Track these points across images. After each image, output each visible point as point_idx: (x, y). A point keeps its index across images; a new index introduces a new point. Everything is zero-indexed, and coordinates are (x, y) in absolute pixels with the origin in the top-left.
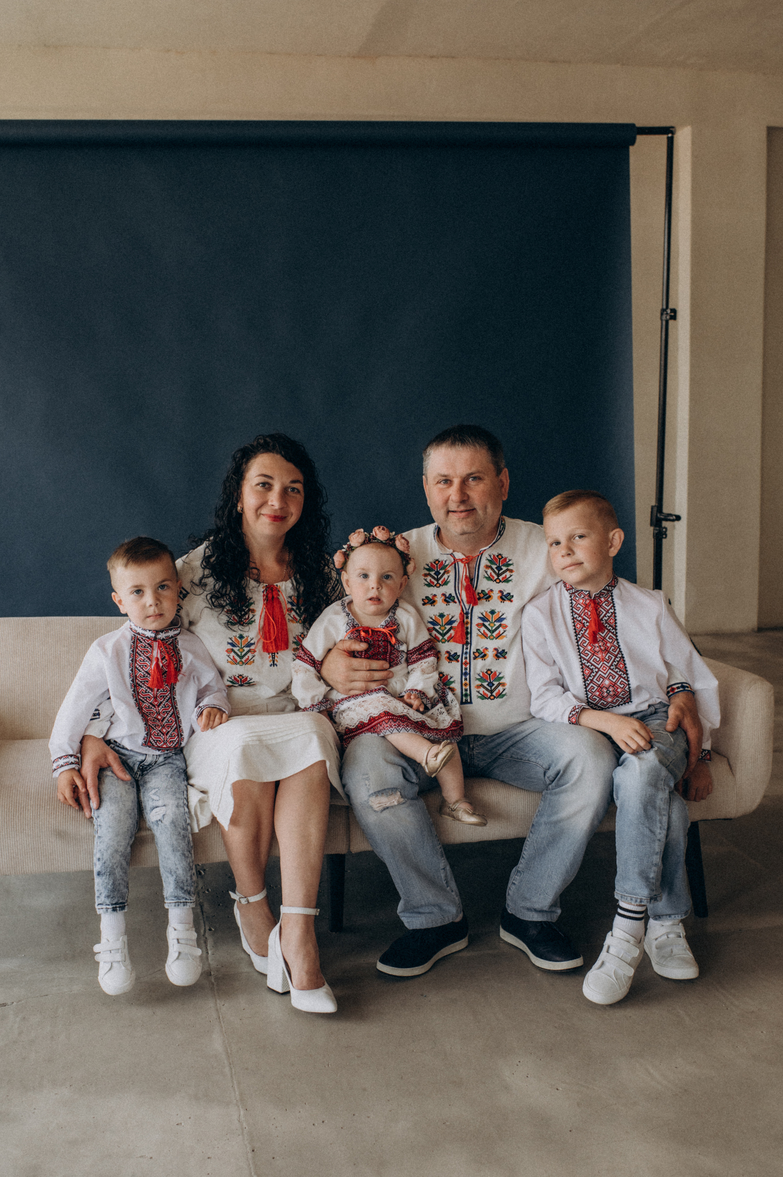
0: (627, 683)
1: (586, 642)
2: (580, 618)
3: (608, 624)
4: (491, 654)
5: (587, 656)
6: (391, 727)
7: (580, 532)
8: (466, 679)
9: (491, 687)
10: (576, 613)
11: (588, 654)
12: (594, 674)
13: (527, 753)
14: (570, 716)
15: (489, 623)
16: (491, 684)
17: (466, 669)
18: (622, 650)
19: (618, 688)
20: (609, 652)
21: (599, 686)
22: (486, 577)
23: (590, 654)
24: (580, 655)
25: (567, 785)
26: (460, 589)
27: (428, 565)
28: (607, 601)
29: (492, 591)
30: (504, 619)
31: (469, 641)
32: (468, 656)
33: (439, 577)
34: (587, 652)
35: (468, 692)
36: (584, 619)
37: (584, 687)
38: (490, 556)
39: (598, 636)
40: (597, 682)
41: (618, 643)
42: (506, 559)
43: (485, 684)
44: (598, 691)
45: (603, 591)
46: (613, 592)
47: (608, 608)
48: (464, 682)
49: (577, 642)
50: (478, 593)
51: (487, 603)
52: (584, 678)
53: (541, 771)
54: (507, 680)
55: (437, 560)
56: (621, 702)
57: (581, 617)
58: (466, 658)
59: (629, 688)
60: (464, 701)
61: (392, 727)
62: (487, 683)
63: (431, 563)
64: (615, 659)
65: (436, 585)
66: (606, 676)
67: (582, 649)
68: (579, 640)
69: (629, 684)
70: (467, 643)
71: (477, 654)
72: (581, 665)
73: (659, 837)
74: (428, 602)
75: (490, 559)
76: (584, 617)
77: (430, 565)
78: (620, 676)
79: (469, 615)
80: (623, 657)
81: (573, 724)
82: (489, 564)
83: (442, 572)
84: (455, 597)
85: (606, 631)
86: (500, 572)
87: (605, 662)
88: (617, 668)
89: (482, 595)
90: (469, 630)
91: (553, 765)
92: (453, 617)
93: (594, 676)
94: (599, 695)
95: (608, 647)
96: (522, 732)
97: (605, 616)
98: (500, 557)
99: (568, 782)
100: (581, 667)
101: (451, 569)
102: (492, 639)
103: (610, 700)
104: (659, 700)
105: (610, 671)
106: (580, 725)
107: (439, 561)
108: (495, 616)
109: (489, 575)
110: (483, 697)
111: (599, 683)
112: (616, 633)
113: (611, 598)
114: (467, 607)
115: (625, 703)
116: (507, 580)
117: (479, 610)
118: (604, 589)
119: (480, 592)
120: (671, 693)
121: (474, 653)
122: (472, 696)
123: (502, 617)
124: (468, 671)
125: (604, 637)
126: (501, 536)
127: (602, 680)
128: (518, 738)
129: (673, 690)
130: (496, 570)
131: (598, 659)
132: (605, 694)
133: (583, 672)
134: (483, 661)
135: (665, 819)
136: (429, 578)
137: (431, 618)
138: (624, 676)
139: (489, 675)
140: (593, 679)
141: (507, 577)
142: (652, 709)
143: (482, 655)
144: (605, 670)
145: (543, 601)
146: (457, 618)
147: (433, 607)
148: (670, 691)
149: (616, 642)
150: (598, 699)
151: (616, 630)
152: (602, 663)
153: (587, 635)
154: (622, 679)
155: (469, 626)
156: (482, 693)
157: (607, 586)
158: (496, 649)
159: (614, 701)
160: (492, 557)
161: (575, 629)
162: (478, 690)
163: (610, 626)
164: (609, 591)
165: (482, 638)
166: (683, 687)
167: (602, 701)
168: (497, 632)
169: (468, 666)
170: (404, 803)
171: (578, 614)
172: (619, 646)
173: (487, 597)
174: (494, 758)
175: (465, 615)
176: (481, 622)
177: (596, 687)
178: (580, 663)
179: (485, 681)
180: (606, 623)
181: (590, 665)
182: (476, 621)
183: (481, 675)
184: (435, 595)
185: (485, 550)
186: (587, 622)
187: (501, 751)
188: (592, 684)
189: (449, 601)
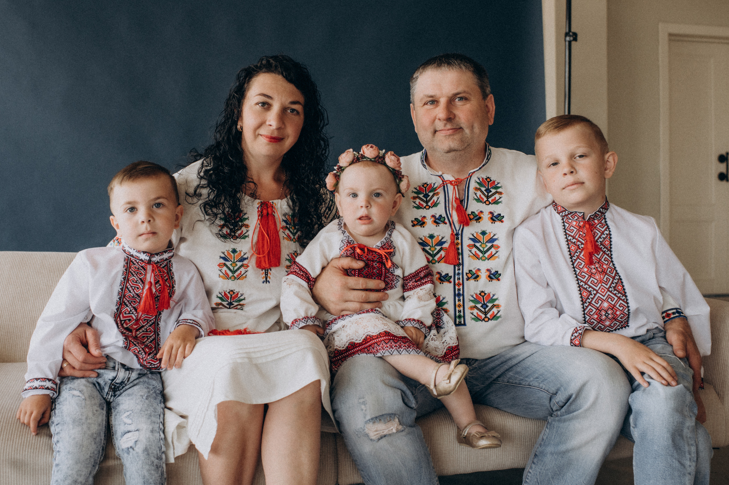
0: (626, 305)
1: (582, 264)
2: (574, 240)
3: (603, 246)
4: (484, 275)
5: (584, 278)
6: (391, 347)
7: (580, 152)
8: (459, 300)
9: (485, 309)
10: (570, 235)
11: (585, 276)
12: (592, 297)
13: (527, 377)
14: (572, 338)
15: (480, 243)
16: (485, 306)
17: (459, 290)
18: (618, 272)
19: (617, 311)
20: (606, 274)
21: (597, 309)
22: (475, 199)
23: (587, 276)
24: (576, 277)
25: (580, 411)
26: (451, 209)
27: (416, 189)
28: (601, 223)
29: (481, 212)
30: (496, 239)
31: (461, 261)
32: (461, 277)
33: (428, 199)
34: (583, 274)
35: (462, 314)
36: (579, 241)
37: (582, 309)
38: (479, 179)
39: (593, 258)
40: (596, 305)
41: (614, 265)
42: (494, 182)
43: (479, 306)
44: (596, 314)
45: (597, 213)
46: (606, 214)
47: (603, 230)
48: (457, 303)
49: (573, 264)
50: (469, 215)
51: (478, 224)
52: (582, 301)
53: (545, 396)
54: (501, 301)
55: (425, 183)
56: (619, 326)
57: (576, 239)
58: (459, 279)
59: (629, 310)
60: (457, 323)
61: (393, 348)
62: (481, 305)
63: (419, 187)
64: (613, 281)
65: (425, 207)
66: (604, 298)
67: (578, 271)
68: (575, 262)
69: (628, 307)
70: (458, 264)
71: (470, 275)
72: (579, 287)
73: (689, 470)
74: (417, 224)
75: (479, 181)
76: (579, 239)
77: (418, 188)
78: (619, 298)
79: (460, 236)
80: (621, 279)
81: (575, 346)
82: (478, 186)
83: (431, 194)
84: (446, 218)
85: (601, 253)
86: (490, 194)
87: (603, 284)
88: (615, 290)
89: (472, 217)
90: (460, 251)
91: (562, 389)
92: (443, 238)
93: (593, 299)
94: (597, 318)
95: (605, 269)
96: (518, 356)
97: (600, 237)
98: (488, 180)
99: (580, 408)
100: (579, 289)
101: (440, 190)
102: (484, 260)
103: (607, 323)
104: (656, 325)
105: (609, 293)
106: (583, 347)
107: (427, 185)
108: (486, 238)
109: (479, 197)
110: (477, 319)
111: (598, 306)
112: (611, 255)
113: (604, 220)
114: (458, 229)
115: (622, 328)
116: (496, 202)
117: (469, 232)
118: (598, 211)
119: (470, 213)
120: (667, 319)
121: (467, 274)
122: (466, 317)
123: (494, 238)
124: (461, 292)
125: (599, 259)
126: (489, 160)
127: (600, 302)
128: (515, 361)
129: (668, 315)
130: (485, 192)
131: (596, 281)
132: (604, 317)
133: (581, 294)
134: (476, 282)
135: (693, 449)
136: (418, 201)
137: (421, 239)
138: (623, 298)
139: (483, 296)
140: (591, 301)
141: (497, 199)
142: (651, 334)
143: (475, 276)
144: (603, 292)
145: (535, 222)
146: (448, 238)
147: (422, 228)
148: (667, 316)
149: (611, 264)
150: (596, 322)
151: (611, 251)
152: (600, 285)
153: (583, 257)
154: (621, 301)
155: (460, 246)
156: (476, 315)
157: (601, 208)
158: (488, 270)
159: (612, 325)
160: (481, 180)
161: (569, 251)
162: (472, 311)
163: (605, 247)
164: (602, 213)
165: (473, 258)
166: (678, 312)
167: (600, 325)
168: (489, 253)
169: (461, 287)
170: (402, 431)
171: (572, 236)
172: (615, 268)
173: (478, 219)
174: (487, 382)
175: (456, 236)
176: (472, 243)
177: (595, 310)
178: (578, 285)
179: (479, 302)
180: (601, 244)
181: (588, 287)
182: (467, 242)
183: (475, 296)
184: (424, 217)
185: (474, 172)
186: (582, 244)
187: (495, 376)
188: (590, 307)
189: (439, 222)
